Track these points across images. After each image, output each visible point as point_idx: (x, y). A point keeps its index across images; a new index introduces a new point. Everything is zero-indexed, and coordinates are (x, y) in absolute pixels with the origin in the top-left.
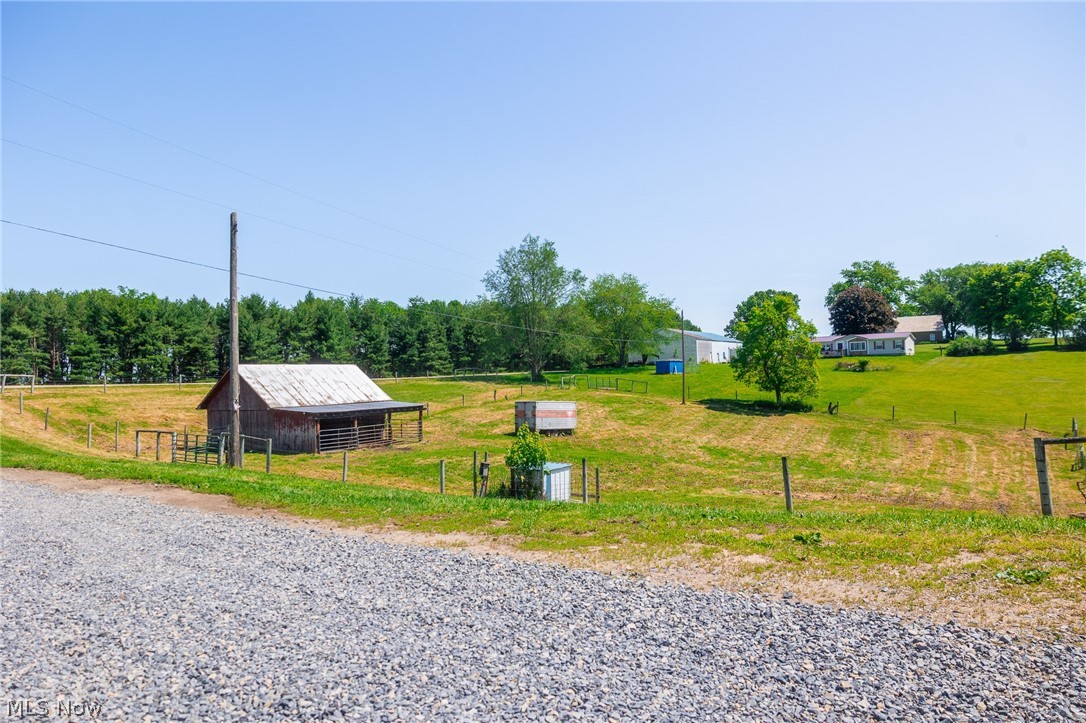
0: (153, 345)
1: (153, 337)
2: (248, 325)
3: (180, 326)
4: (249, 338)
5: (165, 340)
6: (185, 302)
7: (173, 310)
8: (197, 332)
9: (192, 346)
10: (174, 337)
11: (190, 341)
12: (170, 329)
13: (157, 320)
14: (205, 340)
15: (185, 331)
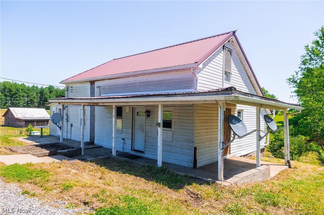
0: (19, 98)
1: (20, 96)
2: (47, 94)
3: (28, 93)
4: (46, 97)
5: (23, 96)
6: (30, 87)
7: (26, 89)
8: (33, 95)
9: (30, 98)
10: (26, 96)
11: (31, 97)
12: (25, 94)
13: (22, 91)
14: (34, 97)
15: (29, 94)
